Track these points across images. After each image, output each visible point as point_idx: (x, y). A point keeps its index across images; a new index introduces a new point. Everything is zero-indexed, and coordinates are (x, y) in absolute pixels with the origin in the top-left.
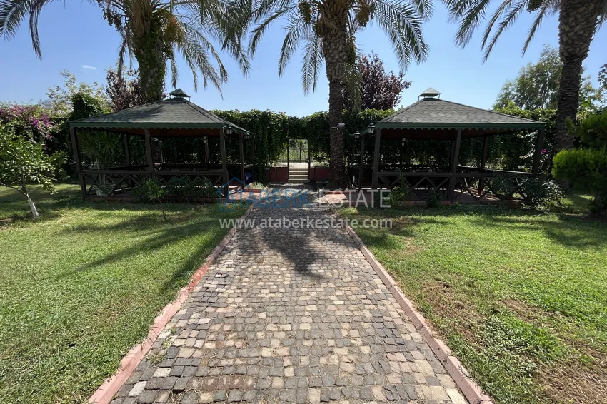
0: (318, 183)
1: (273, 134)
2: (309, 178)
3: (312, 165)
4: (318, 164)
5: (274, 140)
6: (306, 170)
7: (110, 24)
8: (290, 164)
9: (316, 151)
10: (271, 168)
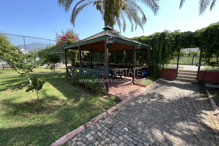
0: (207, 85)
1: (166, 46)
2: (197, 78)
3: (202, 68)
4: (210, 68)
5: (167, 50)
6: (194, 72)
7: (98, 10)
8: (179, 66)
9: (209, 56)
10: (163, 68)
